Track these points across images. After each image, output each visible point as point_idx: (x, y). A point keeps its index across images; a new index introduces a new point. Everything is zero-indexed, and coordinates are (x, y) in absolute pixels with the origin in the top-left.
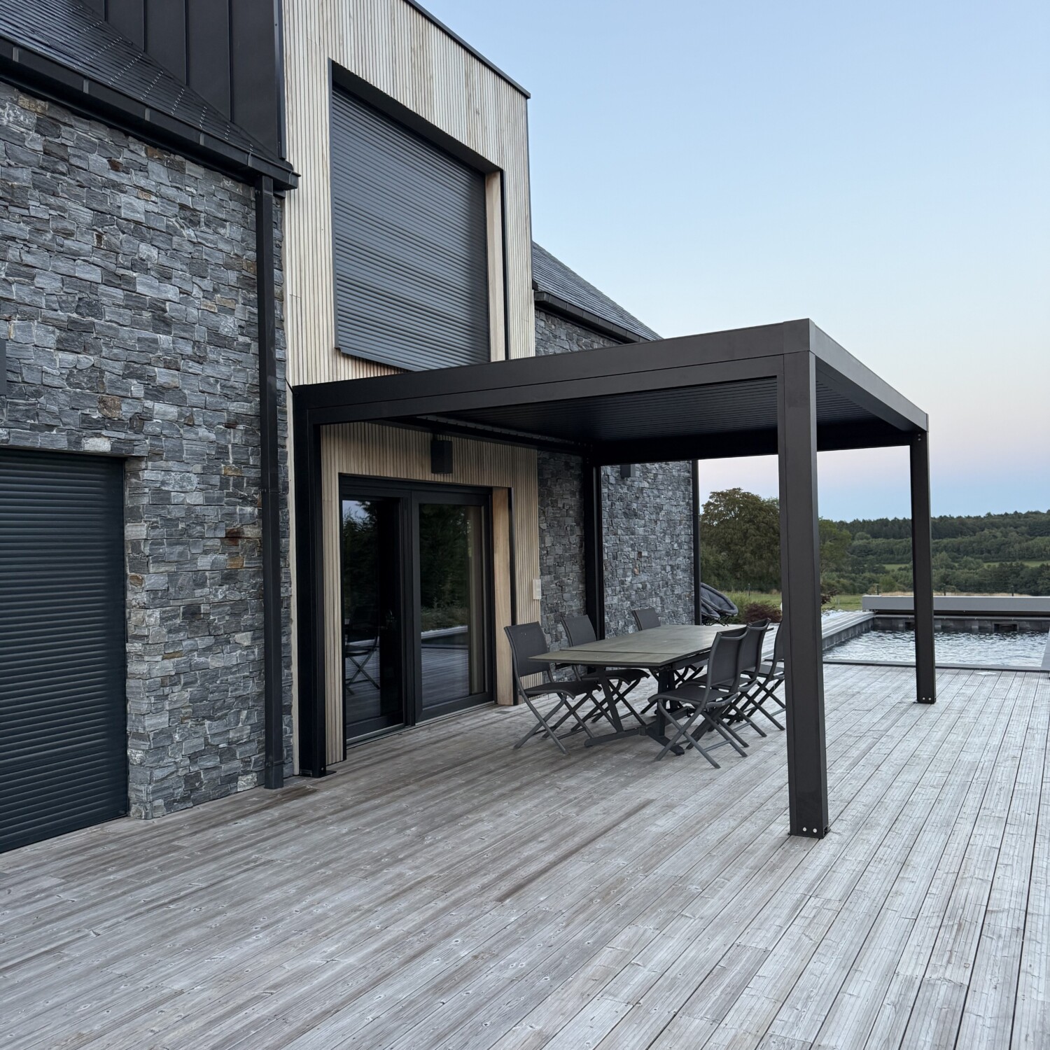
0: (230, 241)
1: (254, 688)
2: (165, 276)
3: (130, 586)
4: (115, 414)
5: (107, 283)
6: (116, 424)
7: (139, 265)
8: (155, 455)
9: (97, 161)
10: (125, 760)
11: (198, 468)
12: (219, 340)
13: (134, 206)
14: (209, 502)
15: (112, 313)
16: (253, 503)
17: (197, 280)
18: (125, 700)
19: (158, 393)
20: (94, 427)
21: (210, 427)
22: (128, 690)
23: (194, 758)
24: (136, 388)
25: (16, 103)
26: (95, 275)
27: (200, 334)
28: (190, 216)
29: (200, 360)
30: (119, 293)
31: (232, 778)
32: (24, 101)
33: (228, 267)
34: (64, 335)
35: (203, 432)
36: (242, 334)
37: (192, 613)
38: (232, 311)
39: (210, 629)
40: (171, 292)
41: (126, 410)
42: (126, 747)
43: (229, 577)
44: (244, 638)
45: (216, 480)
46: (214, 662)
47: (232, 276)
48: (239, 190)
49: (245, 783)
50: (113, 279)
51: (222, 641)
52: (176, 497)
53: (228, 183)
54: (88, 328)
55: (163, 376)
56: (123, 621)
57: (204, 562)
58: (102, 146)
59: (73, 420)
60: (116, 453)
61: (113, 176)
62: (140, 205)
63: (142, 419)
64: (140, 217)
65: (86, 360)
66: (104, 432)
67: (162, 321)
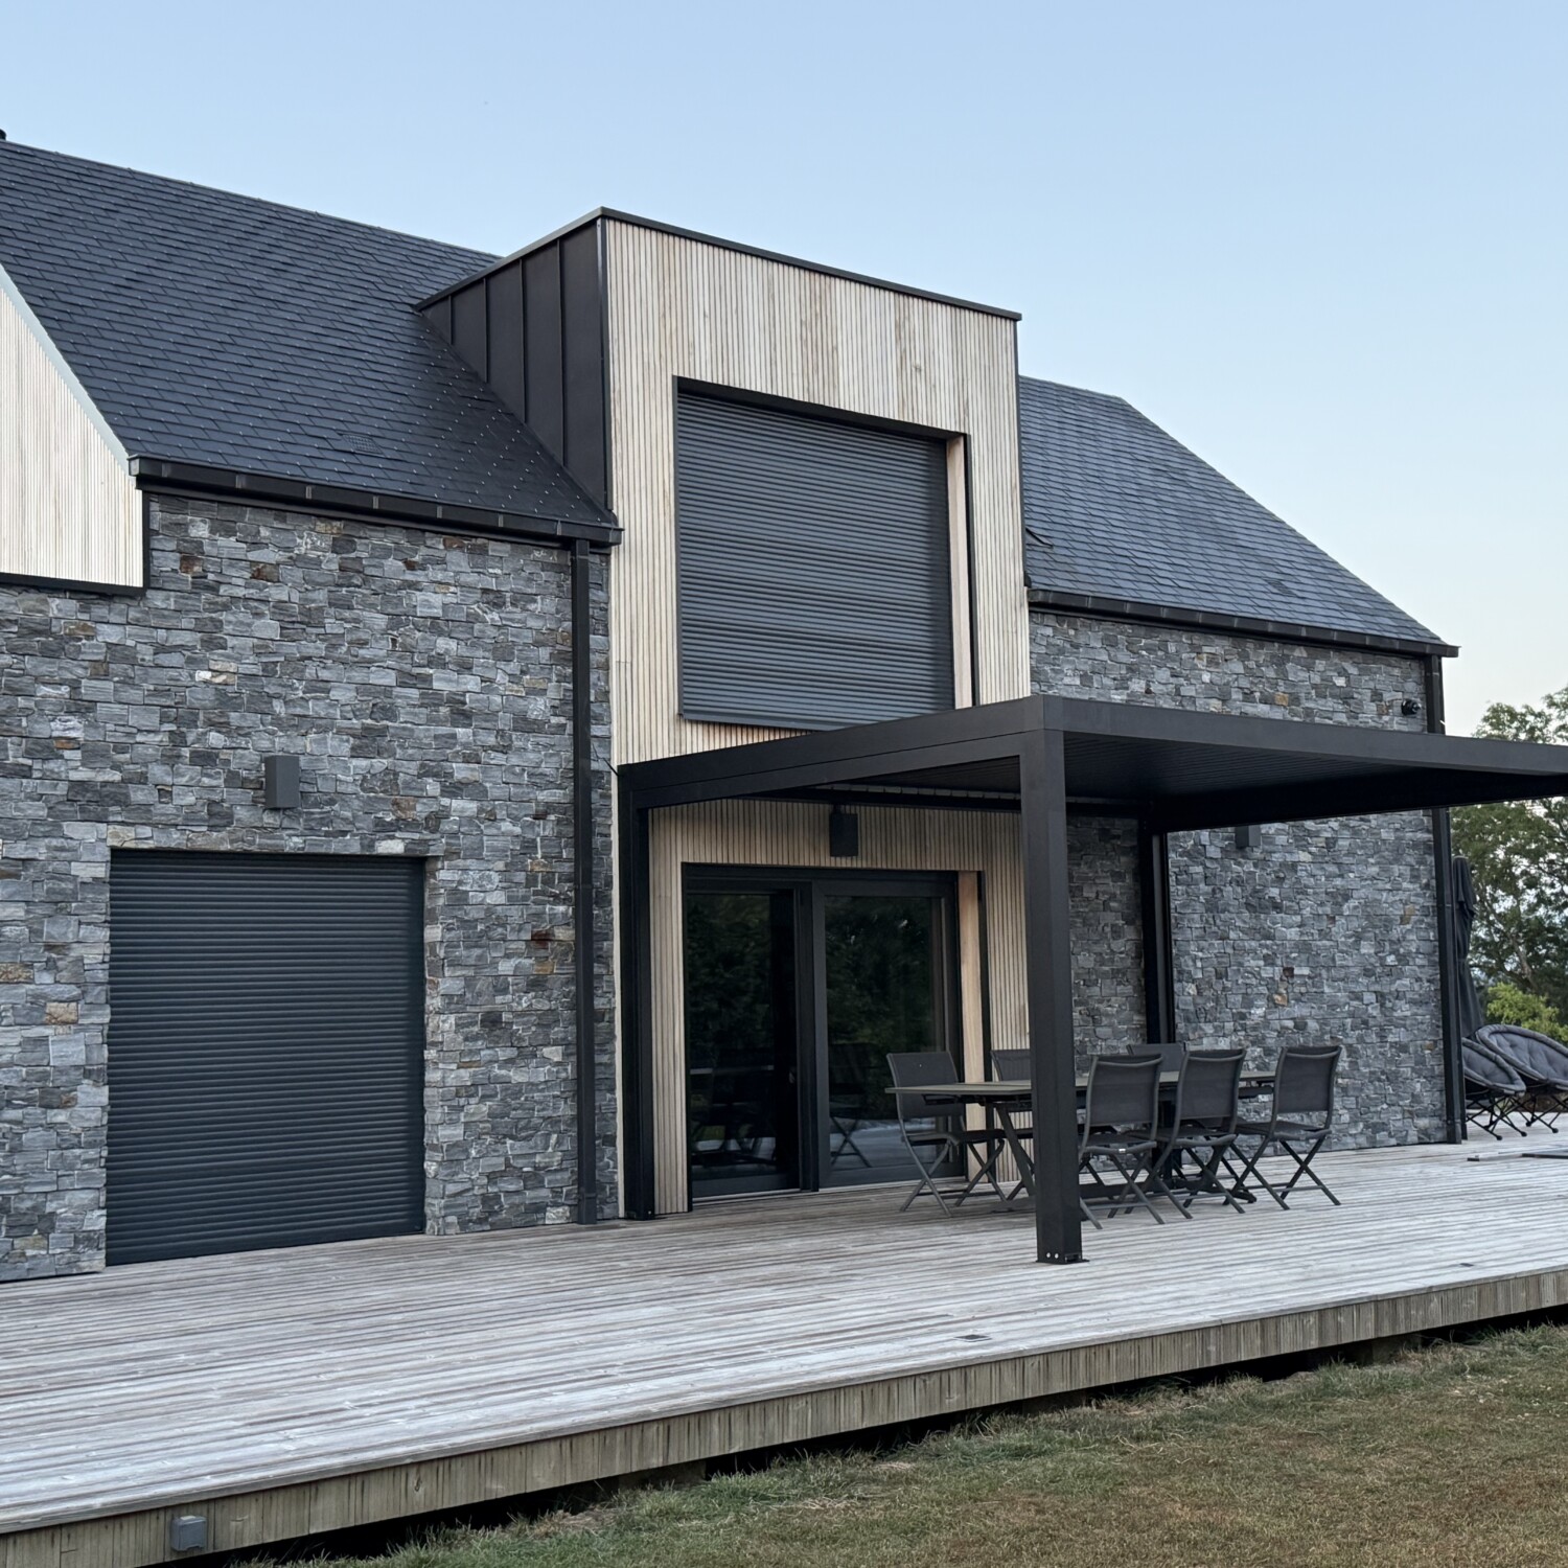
0: (540, 616)
1: (566, 1110)
2: (465, 667)
3: (428, 991)
4: (410, 815)
5: (402, 685)
6: (411, 825)
7: (438, 661)
8: (451, 854)
9: (393, 565)
10: (423, 1172)
11: (500, 865)
12: (526, 725)
13: (430, 602)
14: (512, 901)
15: (407, 713)
16: (565, 901)
17: (501, 665)
18: (423, 1110)
19: (454, 789)
20: (386, 830)
21: (515, 820)
22: (425, 1099)
23: (492, 1177)
24: (432, 787)
25: (313, 530)
26: (390, 679)
27: (504, 721)
28: (494, 599)
29: (505, 750)
30: (414, 693)
31: (539, 1208)
32: (321, 526)
33: (538, 644)
34: (357, 742)
35: (506, 826)
36: (555, 715)
37: (492, 1021)
38: (544, 692)
39: (513, 1040)
40: (471, 683)
41: (421, 810)
42: (423, 1160)
43: (536, 984)
44: (554, 1053)
45: (521, 877)
46: (517, 1076)
47: (544, 653)
48: (553, 558)
49: (553, 1215)
50: (406, 679)
51: (526, 1054)
52: (475, 897)
53: (538, 554)
54: (383, 732)
55: (461, 771)
56: (422, 1026)
57: (506, 967)
58: (398, 548)
59: (365, 825)
60: (410, 854)
61: (409, 576)
62: (437, 599)
63: (435, 820)
64: (438, 612)
65: (380, 764)
66: (397, 834)
67: (461, 713)
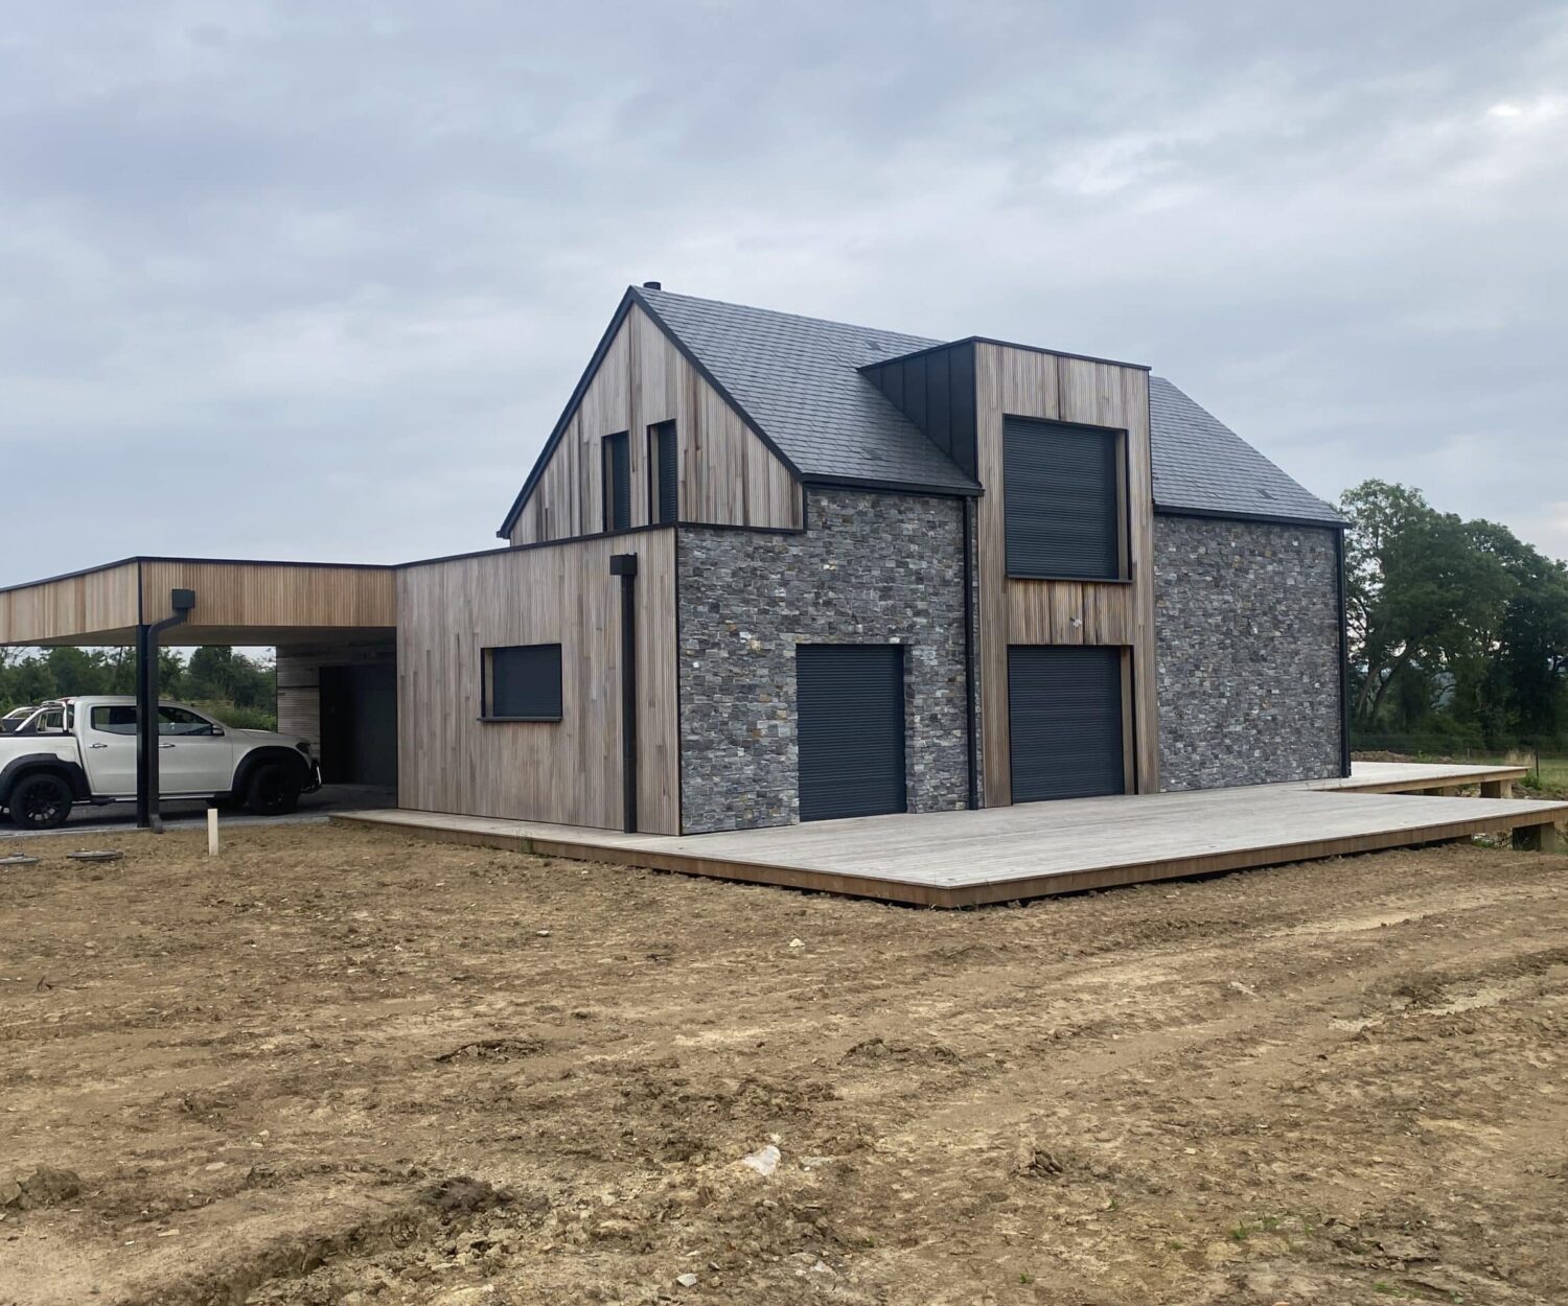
0: (950, 532)
1: (962, 758)
2: (921, 557)
3: (907, 704)
4: (901, 626)
5: (898, 567)
6: (902, 630)
7: (910, 555)
8: (918, 643)
9: (894, 512)
10: (905, 785)
11: (936, 647)
12: (946, 583)
13: (908, 528)
14: (941, 664)
15: (900, 579)
16: (961, 663)
17: (935, 555)
18: (906, 757)
19: (918, 613)
20: (892, 632)
21: (941, 626)
22: (906, 752)
23: (936, 788)
24: (909, 612)
25: (864, 499)
26: (893, 564)
27: (937, 580)
28: (932, 526)
29: (936, 594)
30: (902, 570)
31: (953, 802)
32: (867, 498)
33: (949, 545)
34: (882, 593)
35: (938, 629)
36: (957, 577)
37: (934, 718)
38: (950, 567)
39: (942, 727)
40: (924, 565)
41: (905, 624)
42: (906, 778)
43: (950, 701)
44: (958, 733)
45: (944, 653)
46: (944, 743)
47: (951, 549)
48: (955, 505)
49: (958, 804)
50: (900, 564)
51: (947, 733)
52: (926, 662)
53: (949, 503)
54: (890, 589)
55: (921, 605)
56: (904, 720)
57: (939, 694)
58: (896, 504)
59: (885, 631)
60: (902, 643)
61: (900, 517)
62: (911, 527)
63: (912, 626)
64: (911, 532)
65: (890, 602)
66: (897, 634)
67: (920, 578)
